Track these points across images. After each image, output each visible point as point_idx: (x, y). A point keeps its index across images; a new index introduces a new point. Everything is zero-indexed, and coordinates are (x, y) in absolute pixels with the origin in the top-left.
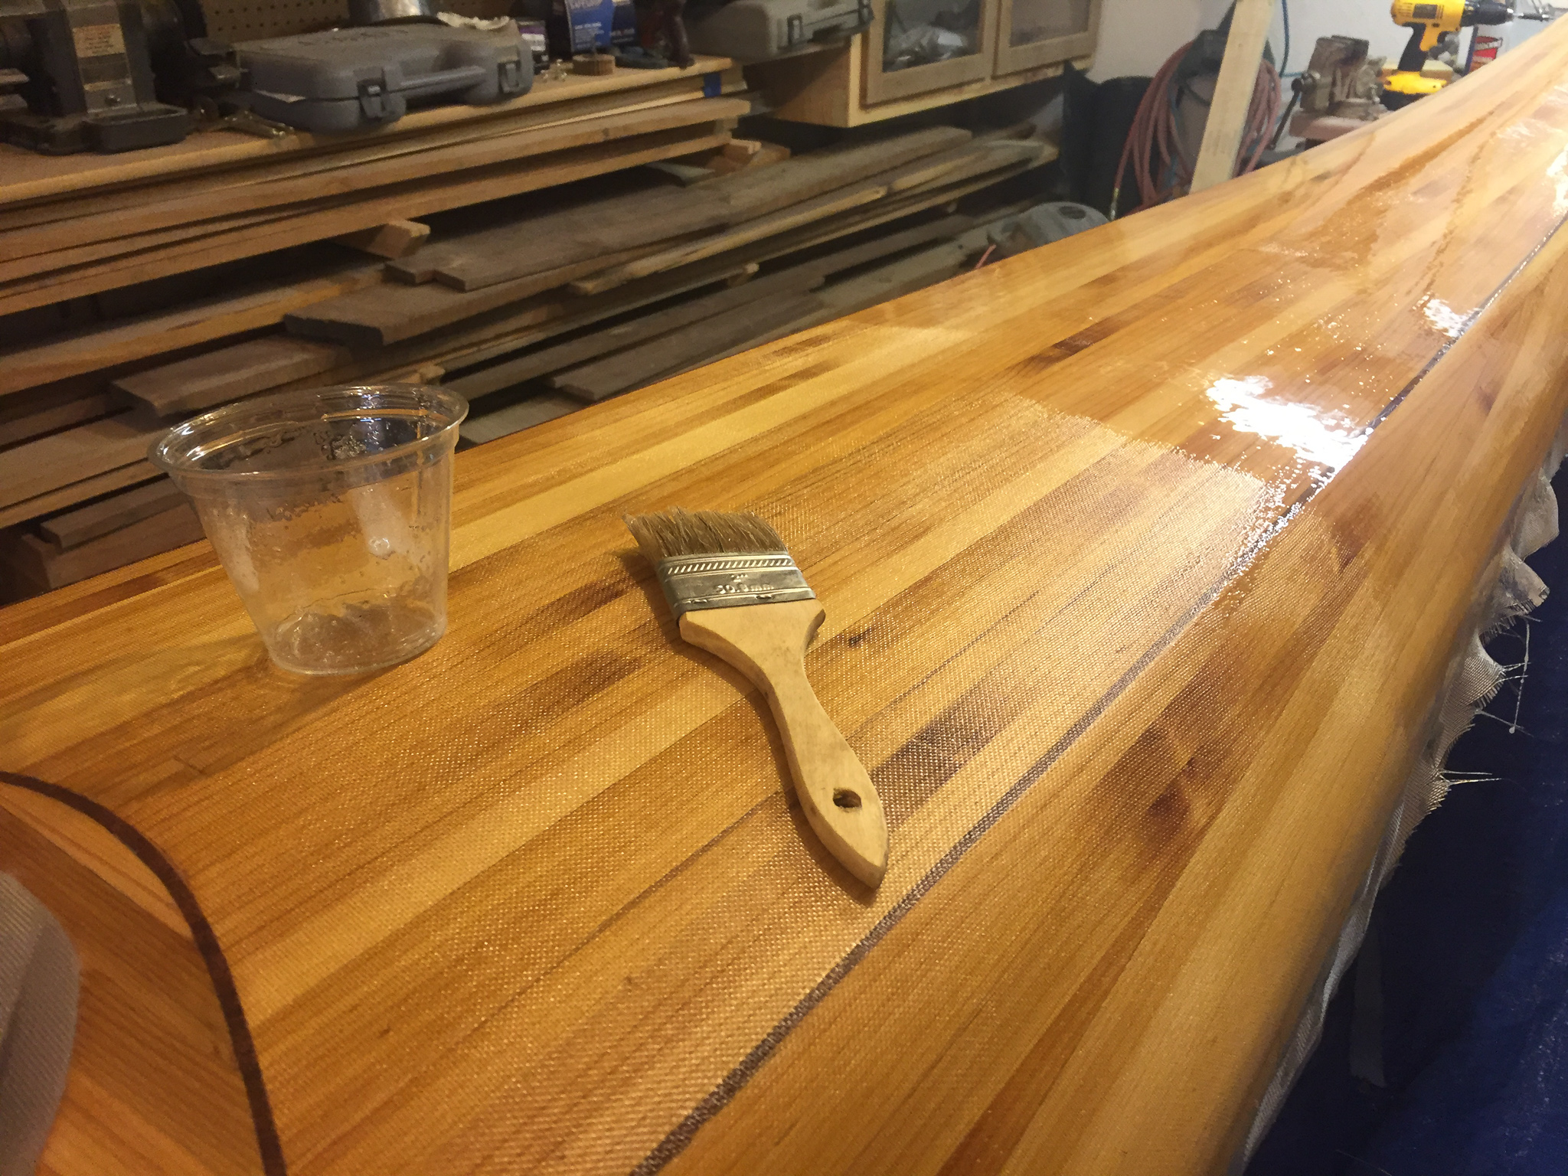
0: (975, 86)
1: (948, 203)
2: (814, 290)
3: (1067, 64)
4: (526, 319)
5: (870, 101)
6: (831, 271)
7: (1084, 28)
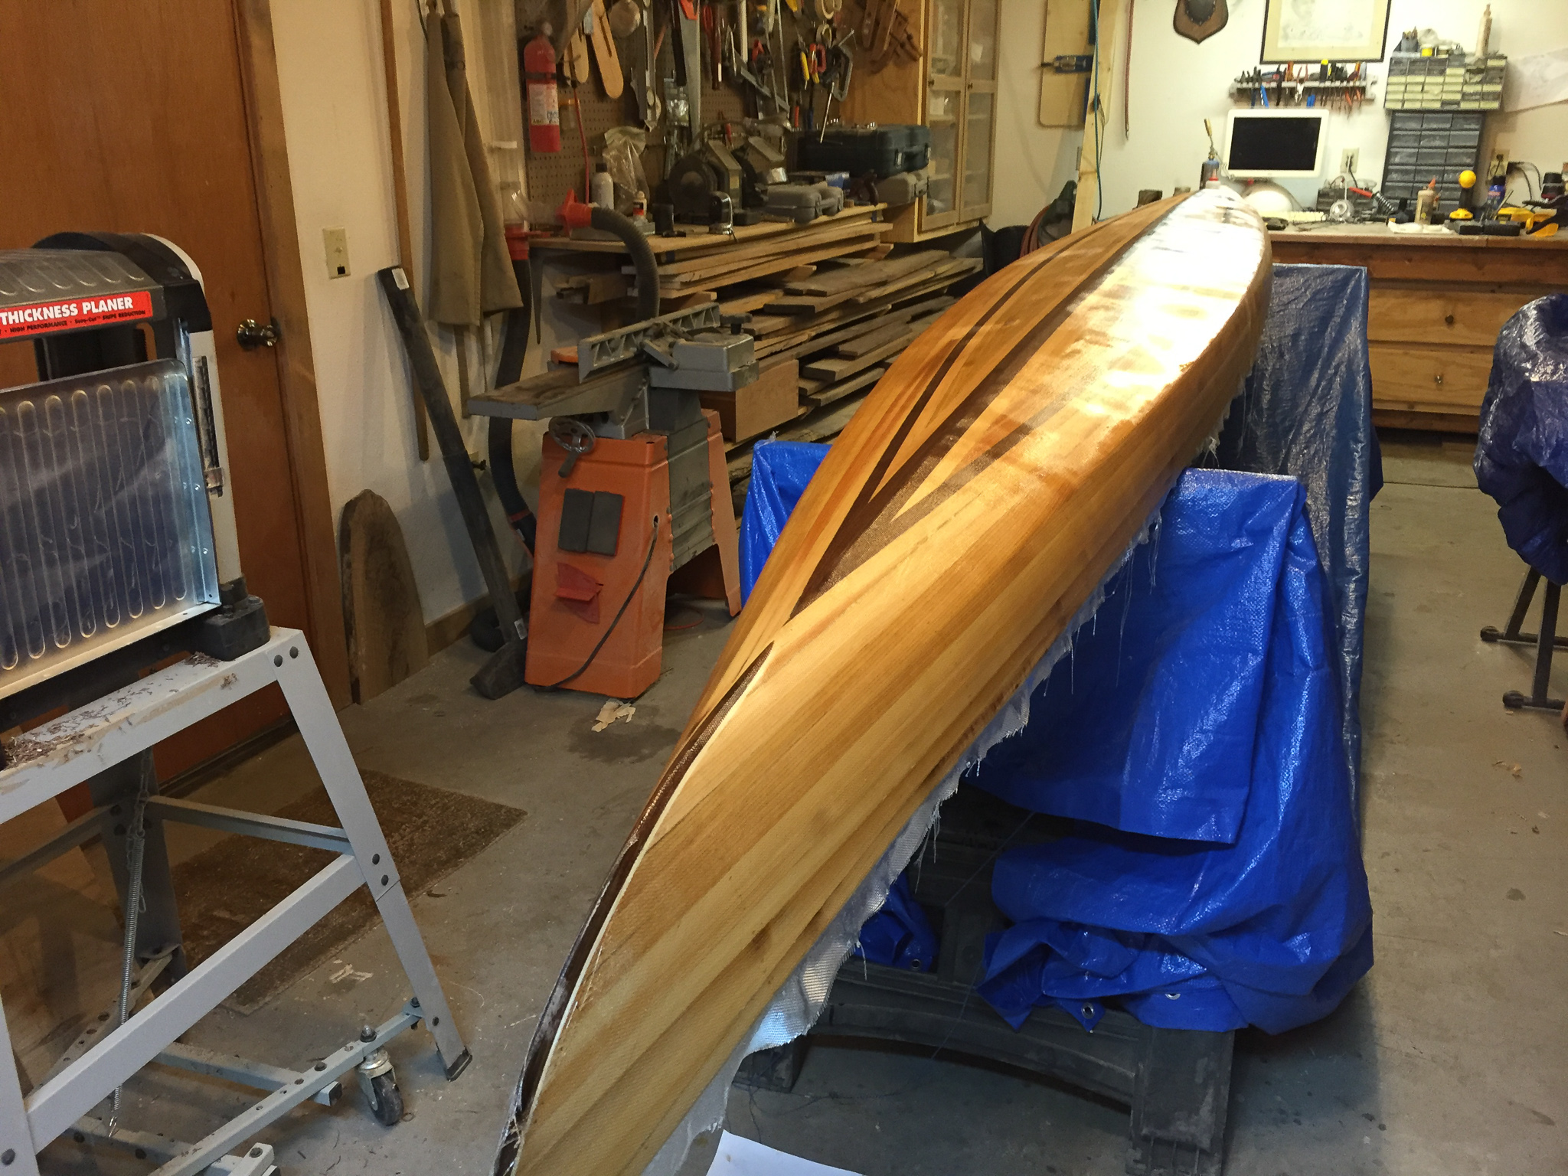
0: (951, 227)
1: (943, 288)
2: (908, 323)
3: (980, 220)
4: (833, 315)
5: (923, 229)
6: (913, 313)
7: (987, 202)
